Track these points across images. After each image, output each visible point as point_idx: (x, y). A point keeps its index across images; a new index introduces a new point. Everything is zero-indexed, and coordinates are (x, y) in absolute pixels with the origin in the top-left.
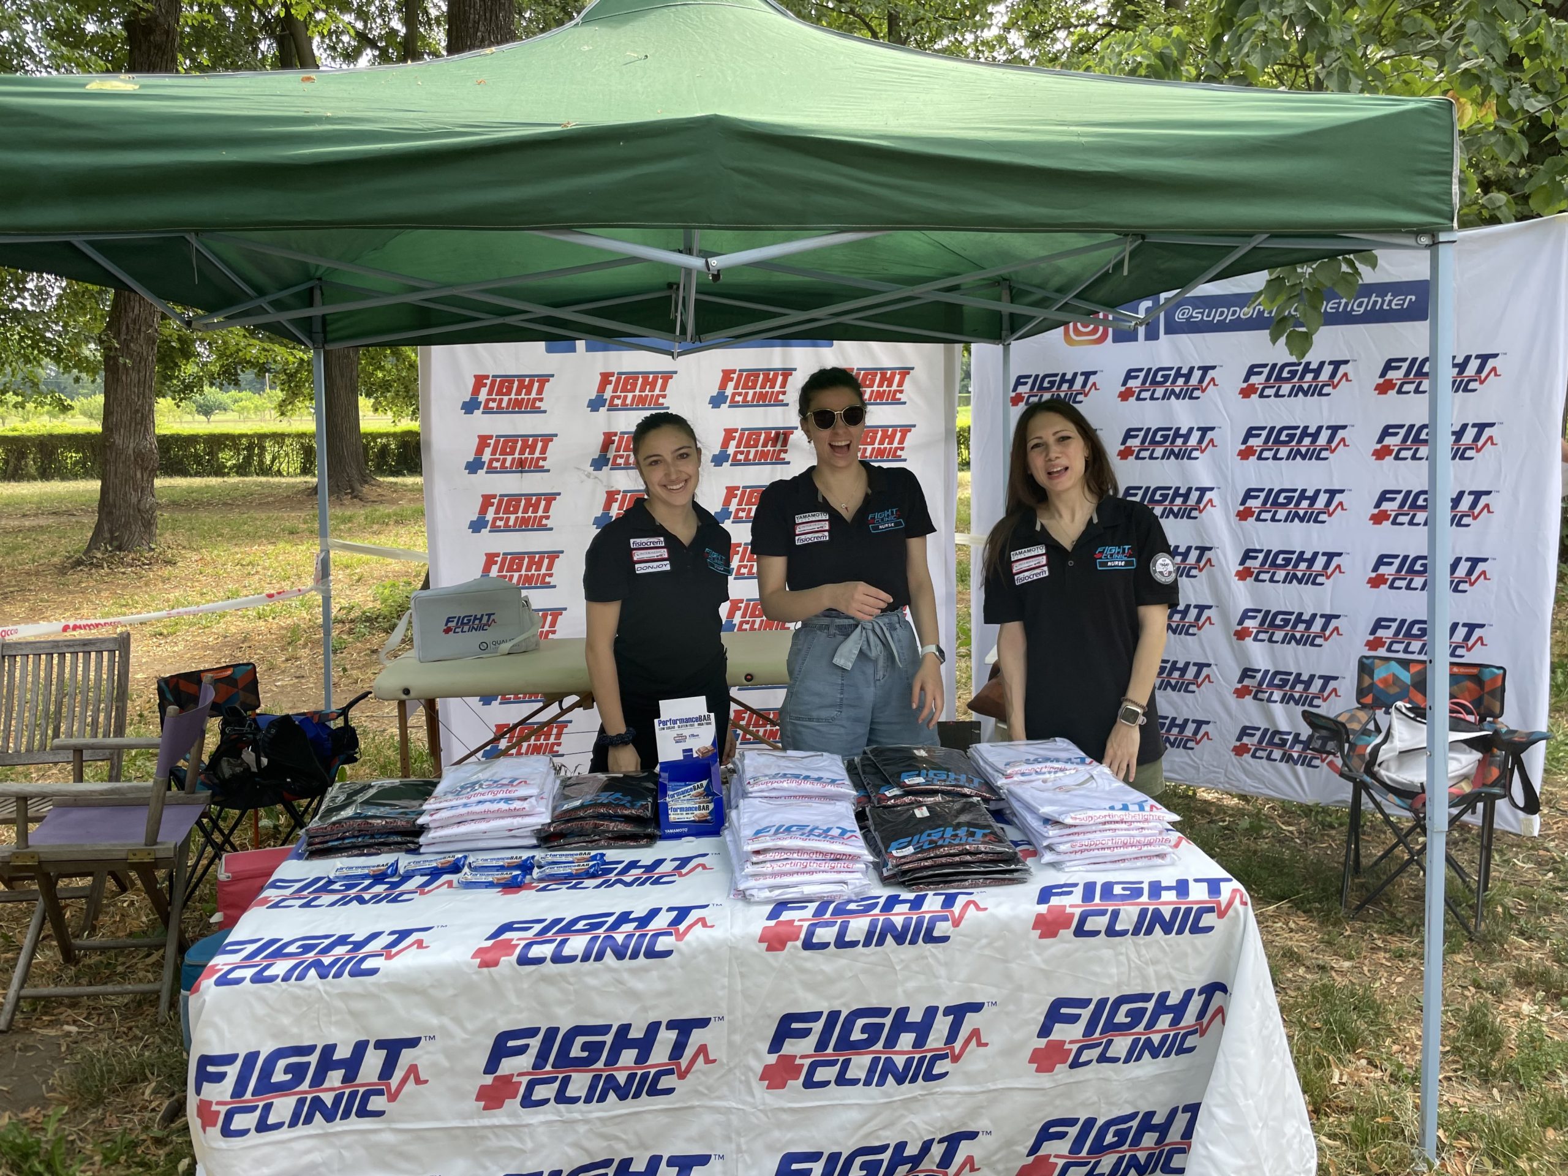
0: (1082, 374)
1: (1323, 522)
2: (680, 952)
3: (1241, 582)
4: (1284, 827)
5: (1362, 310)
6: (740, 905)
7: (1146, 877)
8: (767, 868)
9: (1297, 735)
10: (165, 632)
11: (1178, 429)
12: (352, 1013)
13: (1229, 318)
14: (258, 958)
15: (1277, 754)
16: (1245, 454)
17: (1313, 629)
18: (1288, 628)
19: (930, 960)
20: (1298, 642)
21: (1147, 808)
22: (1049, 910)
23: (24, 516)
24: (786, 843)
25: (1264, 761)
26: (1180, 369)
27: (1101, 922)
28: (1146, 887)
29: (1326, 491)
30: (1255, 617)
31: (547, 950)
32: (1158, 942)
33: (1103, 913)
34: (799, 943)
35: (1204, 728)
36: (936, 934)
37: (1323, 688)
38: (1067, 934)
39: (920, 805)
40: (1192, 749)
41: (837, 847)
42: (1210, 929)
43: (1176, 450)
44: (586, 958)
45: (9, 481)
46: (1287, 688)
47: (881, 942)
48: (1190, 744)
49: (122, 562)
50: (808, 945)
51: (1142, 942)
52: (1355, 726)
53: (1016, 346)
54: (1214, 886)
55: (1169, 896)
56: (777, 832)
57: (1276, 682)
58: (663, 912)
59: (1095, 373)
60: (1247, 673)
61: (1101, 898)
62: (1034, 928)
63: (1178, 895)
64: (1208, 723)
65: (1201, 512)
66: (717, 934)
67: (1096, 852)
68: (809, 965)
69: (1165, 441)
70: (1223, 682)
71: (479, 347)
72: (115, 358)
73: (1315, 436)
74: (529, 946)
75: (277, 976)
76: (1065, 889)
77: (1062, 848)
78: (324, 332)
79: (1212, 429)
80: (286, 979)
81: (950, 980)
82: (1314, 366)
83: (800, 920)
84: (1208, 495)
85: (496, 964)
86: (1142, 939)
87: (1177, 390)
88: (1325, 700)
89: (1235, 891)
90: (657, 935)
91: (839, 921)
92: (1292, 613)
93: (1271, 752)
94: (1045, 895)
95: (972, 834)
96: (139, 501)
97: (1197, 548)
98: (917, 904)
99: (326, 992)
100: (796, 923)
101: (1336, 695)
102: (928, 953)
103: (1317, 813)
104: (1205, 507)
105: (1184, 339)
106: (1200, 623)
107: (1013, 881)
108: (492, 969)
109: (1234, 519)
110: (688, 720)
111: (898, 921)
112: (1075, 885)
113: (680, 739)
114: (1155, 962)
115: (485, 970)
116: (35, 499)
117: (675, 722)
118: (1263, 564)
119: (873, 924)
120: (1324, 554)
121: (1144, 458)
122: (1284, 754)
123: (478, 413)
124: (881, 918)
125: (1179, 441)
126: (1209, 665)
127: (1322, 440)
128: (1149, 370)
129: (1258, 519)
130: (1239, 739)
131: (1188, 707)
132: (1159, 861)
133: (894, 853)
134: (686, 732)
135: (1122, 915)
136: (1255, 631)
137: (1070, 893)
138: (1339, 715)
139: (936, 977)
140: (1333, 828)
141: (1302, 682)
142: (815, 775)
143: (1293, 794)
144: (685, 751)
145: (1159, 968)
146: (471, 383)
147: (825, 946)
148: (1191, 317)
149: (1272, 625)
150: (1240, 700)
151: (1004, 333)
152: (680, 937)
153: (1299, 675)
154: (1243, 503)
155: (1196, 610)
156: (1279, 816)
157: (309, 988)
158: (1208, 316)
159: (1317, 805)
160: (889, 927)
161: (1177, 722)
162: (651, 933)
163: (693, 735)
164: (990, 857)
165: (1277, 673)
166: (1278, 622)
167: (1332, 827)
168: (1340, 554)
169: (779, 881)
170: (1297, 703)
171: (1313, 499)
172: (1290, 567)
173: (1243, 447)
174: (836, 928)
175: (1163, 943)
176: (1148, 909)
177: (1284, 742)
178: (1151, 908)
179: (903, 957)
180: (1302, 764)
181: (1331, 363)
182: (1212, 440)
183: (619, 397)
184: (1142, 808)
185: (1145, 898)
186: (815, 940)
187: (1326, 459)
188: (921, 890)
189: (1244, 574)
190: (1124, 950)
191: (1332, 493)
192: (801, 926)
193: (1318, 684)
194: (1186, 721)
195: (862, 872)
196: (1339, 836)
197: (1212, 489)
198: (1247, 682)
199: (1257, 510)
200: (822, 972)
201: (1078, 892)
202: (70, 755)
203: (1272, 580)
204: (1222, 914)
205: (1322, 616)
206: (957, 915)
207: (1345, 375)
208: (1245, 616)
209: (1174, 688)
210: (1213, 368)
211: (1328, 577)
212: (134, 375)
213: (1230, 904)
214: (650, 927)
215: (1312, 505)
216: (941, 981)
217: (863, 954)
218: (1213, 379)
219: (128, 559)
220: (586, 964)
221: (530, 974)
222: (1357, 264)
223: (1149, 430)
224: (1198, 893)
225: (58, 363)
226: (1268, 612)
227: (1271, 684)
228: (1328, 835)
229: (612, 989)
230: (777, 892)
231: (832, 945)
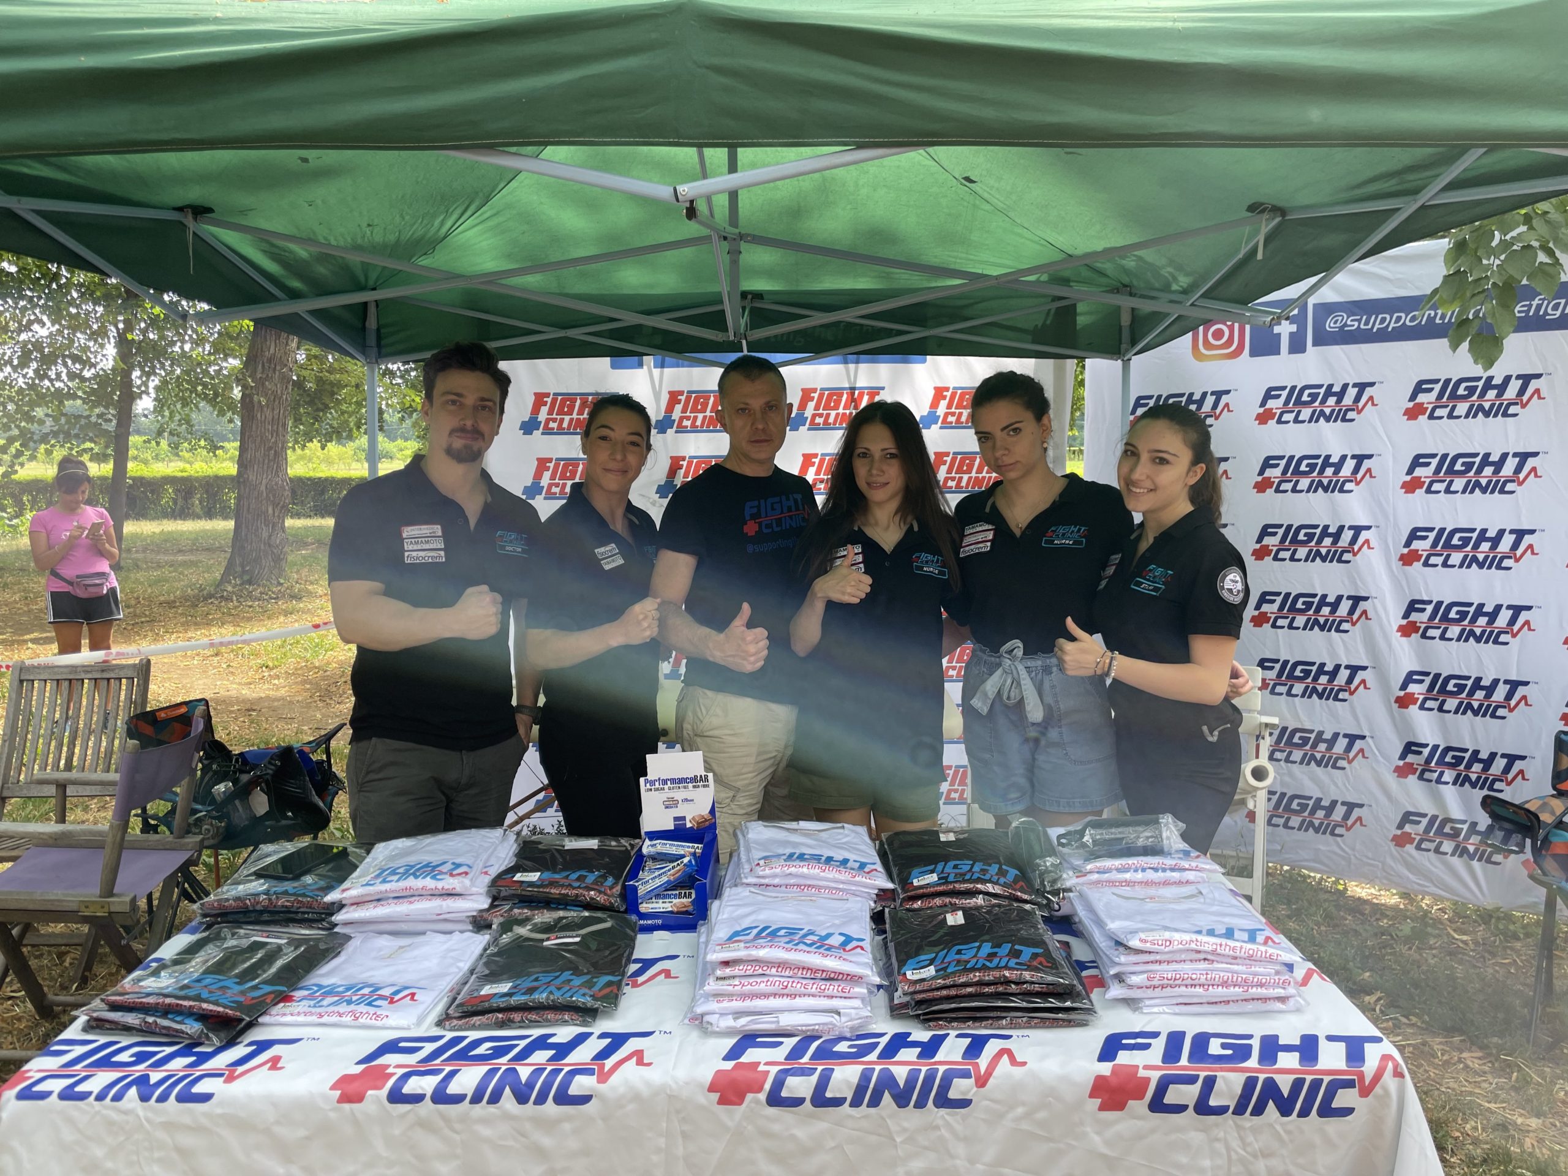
0: (1213, 393)
1: (1509, 569)
2: (603, 1099)
3: (1404, 639)
4: (1457, 936)
5: (1558, 313)
6: (695, 1034)
7: (1256, 1028)
8: (736, 984)
9: (1474, 825)
10: (271, 664)
11: (1328, 457)
12: (180, 1151)
13: (1392, 325)
14: (78, 1067)
15: (1448, 846)
16: (1410, 487)
17: (1495, 698)
18: (1464, 695)
19: (943, 1131)
20: (1476, 713)
21: (1260, 938)
22: (1114, 1071)
23: (180, 551)
24: (762, 953)
25: (1431, 854)
26: (1331, 386)
27: (1188, 1094)
28: (1255, 1043)
29: (1512, 532)
30: (1421, 682)
31: (426, 1084)
32: (1271, 1125)
33: (1191, 1080)
34: (762, 1096)
35: (1357, 812)
36: (952, 1094)
37: (1507, 769)
38: (1139, 1106)
39: (954, 908)
40: (1342, 836)
41: (831, 963)
42: (1348, 1111)
43: (1325, 481)
44: (477, 1099)
45: (175, 519)
46: (1462, 767)
47: (875, 1102)
48: (1338, 831)
49: (250, 595)
50: (775, 1099)
51: (1248, 1125)
52: (1546, 818)
53: (1136, 361)
54: (1355, 1047)
55: (1288, 1060)
56: (758, 936)
57: (1448, 759)
58: (593, 1038)
59: (1228, 392)
60: (1410, 748)
61: (1191, 1058)
62: (1091, 1096)
63: (1302, 1060)
64: (1361, 806)
65: (1355, 554)
66: (654, 1075)
67: (1183, 988)
68: (776, 1127)
69: (1312, 471)
70: (1380, 758)
71: (541, 363)
72: (251, 396)
73: (1499, 465)
74: (406, 1077)
75: (90, 1093)
76: (1140, 1040)
77: (1135, 979)
78: (379, 346)
79: (1370, 457)
80: (100, 1097)
81: (972, 1161)
82: (1497, 381)
83: (767, 1064)
84: (1364, 535)
85: (359, 1098)
86: (1247, 1120)
87: (1327, 411)
88: (1509, 784)
89: (1386, 1058)
90: (573, 1073)
91: (820, 1068)
92: (1468, 678)
93: (1441, 843)
94: (1111, 1047)
95: (1017, 954)
96: (270, 536)
97: (1349, 598)
98: (929, 1049)
99: (148, 1120)
100: (761, 1068)
101: (1524, 778)
102: (940, 1122)
103: (1498, 919)
104: (1360, 549)
105: (1337, 351)
106: (1353, 687)
107: (1069, 1024)
108: (355, 1106)
109: (1396, 564)
110: (682, 781)
111: (901, 1073)
112: (1155, 1035)
113: (671, 804)
114: (1266, 1154)
115: (347, 1106)
116: (194, 536)
117: (665, 782)
118: (1432, 617)
119: (865, 1077)
120: (1509, 607)
121: (1286, 491)
122: (1457, 847)
123: (537, 433)
124: (878, 1068)
125: (1329, 471)
126: (1363, 737)
127: (1508, 469)
128: (1293, 388)
129: (1426, 564)
130: (1400, 826)
131: (1336, 785)
132: (1279, 1006)
133: (910, 975)
134: (679, 794)
135: (1219, 1085)
136: (1421, 697)
137: (1147, 1047)
138: (1527, 802)
139: (952, 1157)
140: (1518, 939)
141: (1480, 761)
142: (839, 855)
143: (1468, 895)
144: (676, 819)
145: (1273, 1162)
146: (531, 400)
147: (797, 1102)
148: (1346, 325)
149: (1443, 690)
150: (1402, 780)
151: (1124, 346)
152: (603, 1078)
153: (1476, 752)
154: (1408, 544)
155: (1348, 672)
156: (1449, 920)
157: (126, 1112)
158: (1367, 323)
159: (1498, 909)
160: (887, 1081)
161: (1323, 803)
162: (567, 1069)
163: (686, 800)
164: (1037, 988)
165: (1448, 749)
166: (1450, 687)
167: (1516, 937)
168: (1529, 608)
169: (748, 1004)
170: (1474, 785)
171: (1496, 541)
172: (1466, 622)
173: (1408, 478)
174: (814, 1078)
175: (1278, 1128)
176: (1257, 1078)
177: (1456, 833)
178: (1262, 1077)
179: (906, 1124)
180: (1480, 860)
181: (1518, 377)
182: (1369, 470)
183: (688, 418)
184: (1252, 939)
185: (1253, 1062)
186: (784, 1094)
187: (1512, 492)
188: (941, 1028)
189: (1408, 630)
190: (1221, 1135)
191: (1520, 534)
192: (768, 1072)
193: (1499, 764)
194: (1334, 803)
195: (863, 1000)
196: (1525, 951)
197: (1368, 528)
198: (1411, 758)
199: (1425, 554)
200: (793, 1137)
201: (1159, 1046)
202: (52, 790)
203: (1442, 637)
204: (1365, 1092)
205: (1506, 682)
206: (983, 1070)
207: (1537, 391)
208: (1409, 679)
209: (1319, 764)
210: (1372, 384)
211: (1514, 636)
212: (268, 413)
213: (1378, 1077)
214: (566, 1061)
215: (1494, 547)
216: (958, 1162)
217: (851, 1117)
218: (1371, 398)
219: (256, 593)
220: (477, 1107)
221: (403, 1116)
222: (1558, 254)
223: (1292, 458)
224: (1331, 1058)
225: (214, 407)
226: (1437, 676)
227: (1441, 762)
228: (1512, 949)
229: (511, 1143)
230: (743, 1021)
231: (808, 1102)
